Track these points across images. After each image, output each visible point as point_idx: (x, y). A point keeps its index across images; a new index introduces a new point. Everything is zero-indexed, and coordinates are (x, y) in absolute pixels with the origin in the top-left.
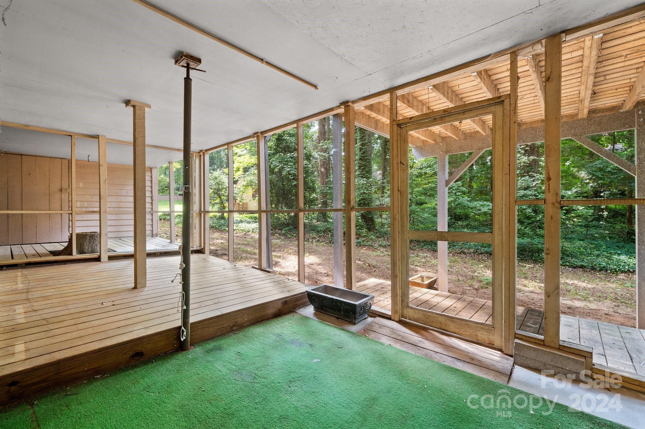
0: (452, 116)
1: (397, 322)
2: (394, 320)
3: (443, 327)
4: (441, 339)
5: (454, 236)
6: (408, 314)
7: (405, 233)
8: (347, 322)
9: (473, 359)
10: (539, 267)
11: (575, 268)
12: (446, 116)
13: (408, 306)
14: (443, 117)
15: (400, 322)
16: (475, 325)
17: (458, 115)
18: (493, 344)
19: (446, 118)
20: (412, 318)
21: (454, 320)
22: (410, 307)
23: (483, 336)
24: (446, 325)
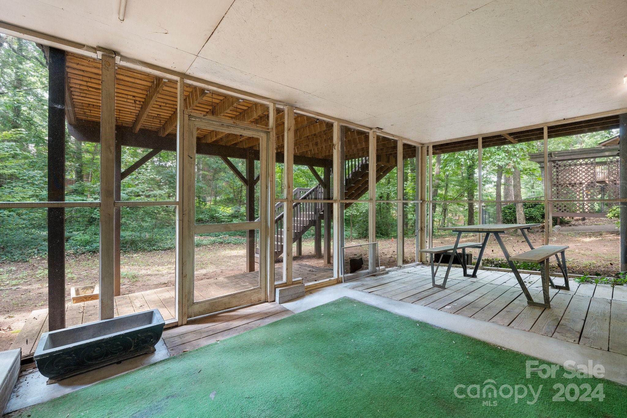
0: (237, 128)
1: (185, 325)
2: (182, 325)
3: (227, 306)
4: (235, 315)
5: (236, 226)
6: (193, 312)
7: (192, 228)
8: (141, 357)
9: (266, 313)
10: (141, 255)
11: (165, 250)
12: (231, 126)
13: (194, 303)
14: (229, 126)
15: (189, 323)
16: (250, 292)
17: (240, 129)
18: (260, 300)
19: (232, 128)
20: (198, 313)
21: (236, 295)
22: (195, 303)
23: (255, 297)
24: (230, 303)
